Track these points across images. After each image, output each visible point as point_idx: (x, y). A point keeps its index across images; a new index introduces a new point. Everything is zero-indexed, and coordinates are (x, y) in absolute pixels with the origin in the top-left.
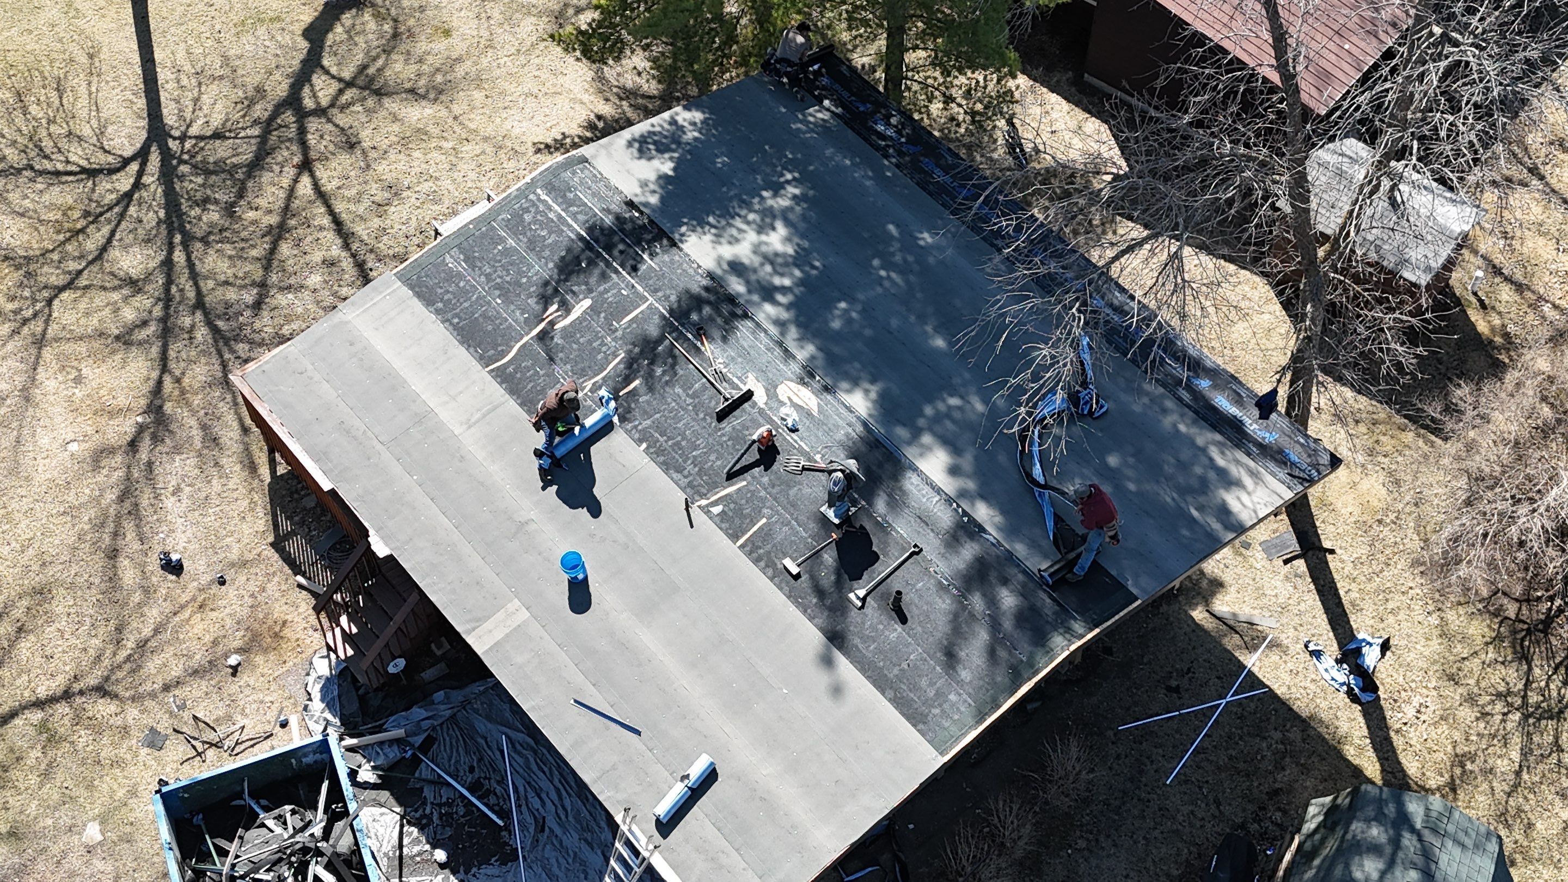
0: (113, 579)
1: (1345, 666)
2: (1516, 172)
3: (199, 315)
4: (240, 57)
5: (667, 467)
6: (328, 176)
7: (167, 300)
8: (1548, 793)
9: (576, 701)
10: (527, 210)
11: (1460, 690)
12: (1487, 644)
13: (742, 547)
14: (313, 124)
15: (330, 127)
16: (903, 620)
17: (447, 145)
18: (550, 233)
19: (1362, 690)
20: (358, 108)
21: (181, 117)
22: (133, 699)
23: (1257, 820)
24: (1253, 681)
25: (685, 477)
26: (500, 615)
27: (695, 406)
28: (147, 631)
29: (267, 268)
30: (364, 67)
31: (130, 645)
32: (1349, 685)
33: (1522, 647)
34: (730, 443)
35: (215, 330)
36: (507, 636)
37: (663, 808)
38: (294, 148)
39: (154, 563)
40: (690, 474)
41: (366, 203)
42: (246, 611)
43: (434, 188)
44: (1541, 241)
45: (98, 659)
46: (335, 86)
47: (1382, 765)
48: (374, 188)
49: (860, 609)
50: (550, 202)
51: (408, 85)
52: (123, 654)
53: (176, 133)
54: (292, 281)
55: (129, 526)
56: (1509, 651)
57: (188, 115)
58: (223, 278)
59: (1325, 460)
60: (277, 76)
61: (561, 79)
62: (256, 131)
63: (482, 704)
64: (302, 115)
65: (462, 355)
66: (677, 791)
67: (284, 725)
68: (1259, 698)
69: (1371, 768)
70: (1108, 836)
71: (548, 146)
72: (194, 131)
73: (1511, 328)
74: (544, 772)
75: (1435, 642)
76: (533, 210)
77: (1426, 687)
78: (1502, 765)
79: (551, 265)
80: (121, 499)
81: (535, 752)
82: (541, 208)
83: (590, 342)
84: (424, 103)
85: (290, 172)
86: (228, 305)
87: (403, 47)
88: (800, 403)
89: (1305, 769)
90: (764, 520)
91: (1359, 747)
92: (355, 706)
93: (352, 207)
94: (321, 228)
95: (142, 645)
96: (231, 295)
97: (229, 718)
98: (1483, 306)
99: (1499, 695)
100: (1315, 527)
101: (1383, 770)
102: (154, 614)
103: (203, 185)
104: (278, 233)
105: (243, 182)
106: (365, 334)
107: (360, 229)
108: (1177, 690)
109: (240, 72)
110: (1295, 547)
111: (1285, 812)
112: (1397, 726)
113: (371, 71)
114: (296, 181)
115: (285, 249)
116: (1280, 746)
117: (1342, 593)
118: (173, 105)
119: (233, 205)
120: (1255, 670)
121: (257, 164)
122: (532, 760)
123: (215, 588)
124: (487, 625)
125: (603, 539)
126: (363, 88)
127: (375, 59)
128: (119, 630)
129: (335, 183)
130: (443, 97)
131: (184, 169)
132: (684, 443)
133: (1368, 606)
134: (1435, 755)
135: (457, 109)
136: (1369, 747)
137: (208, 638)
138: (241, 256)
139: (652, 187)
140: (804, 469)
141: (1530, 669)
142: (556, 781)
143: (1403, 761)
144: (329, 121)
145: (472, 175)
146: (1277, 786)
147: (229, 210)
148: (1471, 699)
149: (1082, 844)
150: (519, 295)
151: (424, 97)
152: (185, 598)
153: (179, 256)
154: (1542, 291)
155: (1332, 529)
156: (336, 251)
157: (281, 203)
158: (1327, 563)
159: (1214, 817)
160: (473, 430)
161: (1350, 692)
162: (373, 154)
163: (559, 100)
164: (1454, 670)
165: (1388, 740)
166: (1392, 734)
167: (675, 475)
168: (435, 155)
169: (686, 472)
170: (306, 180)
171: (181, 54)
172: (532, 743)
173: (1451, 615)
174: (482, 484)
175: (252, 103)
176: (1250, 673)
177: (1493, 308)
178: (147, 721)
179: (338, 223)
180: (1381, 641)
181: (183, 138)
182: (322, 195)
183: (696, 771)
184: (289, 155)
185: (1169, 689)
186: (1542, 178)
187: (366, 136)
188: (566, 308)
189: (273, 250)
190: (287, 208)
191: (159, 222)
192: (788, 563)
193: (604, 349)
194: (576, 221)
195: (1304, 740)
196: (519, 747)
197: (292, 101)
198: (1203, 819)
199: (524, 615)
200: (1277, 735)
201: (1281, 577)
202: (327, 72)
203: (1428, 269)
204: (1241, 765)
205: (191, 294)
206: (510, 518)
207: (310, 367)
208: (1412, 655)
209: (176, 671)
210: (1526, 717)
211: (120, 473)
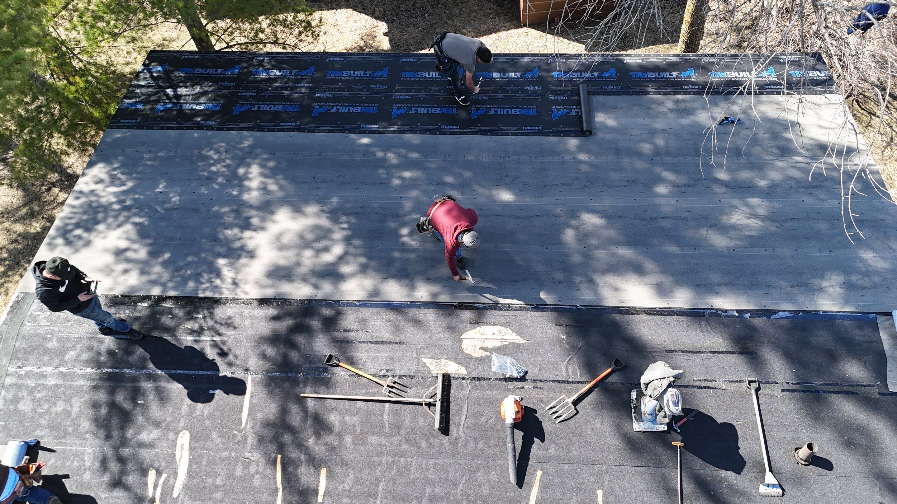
27: (407, 441)
50: (36, 369)
76: (23, 393)
88: (498, 344)
90: (600, 493)
188: (165, 466)
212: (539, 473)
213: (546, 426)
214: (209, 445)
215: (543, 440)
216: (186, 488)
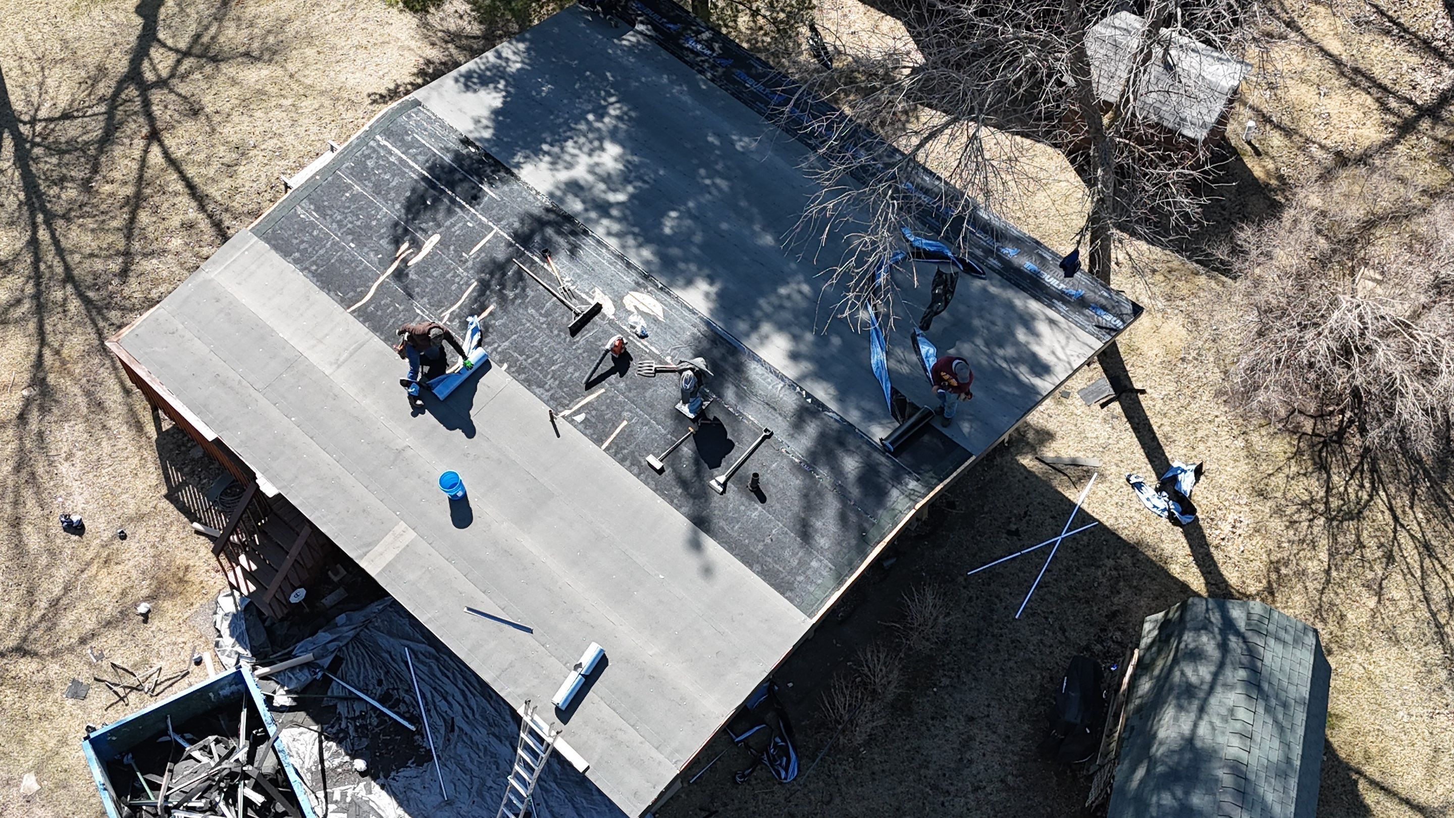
0: (19, 548)
1: (1164, 494)
2: (1276, 26)
3: (69, 288)
4: (79, 39)
5: (528, 383)
6: (176, 143)
7: (37, 276)
8: (1355, 586)
9: (469, 609)
10: (369, 157)
11: (1269, 504)
12: (1289, 459)
13: (607, 449)
14: (156, 96)
15: (172, 97)
16: (762, 499)
17: (287, 102)
18: (394, 176)
19: (1181, 513)
20: (197, 76)
21: (29, 102)
22: (52, 655)
23: (1100, 641)
24: (1084, 517)
25: (548, 391)
26: (389, 538)
27: (549, 324)
28: (57, 591)
29: (129, 237)
30: (197, 37)
31: (43, 604)
32: (1169, 510)
33: (1320, 457)
34: (585, 355)
35: (87, 301)
36: (398, 557)
37: (561, 696)
38: (141, 120)
39: (56, 527)
40: (551, 388)
41: (216, 165)
42: (150, 561)
43: (280, 144)
44: (1304, 88)
45: (14, 621)
46: (173, 57)
47: (1205, 579)
48: (221, 150)
49: (722, 494)
50: (390, 146)
51: (242, 50)
52: (37, 615)
53: (26, 118)
54: (155, 246)
55: (28, 494)
56: (1309, 463)
57: (35, 99)
58: (88, 251)
59: (1128, 309)
60: (117, 53)
61: (387, 29)
62: (102, 108)
63: (382, 621)
64: (145, 88)
65: (324, 300)
66: (572, 680)
67: (198, 662)
68: (1090, 532)
69: (1196, 582)
70: (968, 672)
71: (382, 96)
72: (43, 114)
73: (1284, 171)
74: (448, 678)
75: (1243, 462)
76: (374, 156)
77: (1239, 504)
78: (1313, 567)
79: (398, 206)
80: (17, 469)
81: (437, 659)
82: (382, 153)
83: (443, 275)
84: (259, 65)
85: (139, 143)
86: (96, 276)
87: (232, 14)
88: (646, 310)
89: (1138, 591)
90: (625, 423)
91: (1185, 565)
92: (263, 638)
93: (203, 171)
94: (176, 194)
95: (54, 603)
96: (98, 265)
97: (145, 662)
98: (1258, 153)
99: (1304, 504)
100: (1126, 371)
101: (1207, 584)
102: (61, 574)
103: (58, 164)
104: (135, 203)
105: (96, 158)
106: (229, 290)
107: (213, 191)
108: (1017, 533)
109: (80, 53)
110: (1109, 391)
111: (1124, 631)
112: (1216, 542)
113: (205, 39)
114: (146, 151)
115: (144, 217)
116: (1114, 573)
117: (1155, 428)
118: (19, 91)
119: (89, 180)
120: (1085, 507)
121: (107, 139)
122: (435, 667)
123: (117, 543)
124: (378, 548)
125: (477, 457)
126: (199, 57)
127: (207, 28)
128: (30, 592)
129: (184, 149)
130: (276, 58)
131: (37, 151)
132: (542, 360)
133: (1179, 437)
134: (1252, 564)
135: (291, 67)
136: (1193, 564)
137: (116, 591)
138: (102, 228)
139: (485, 122)
140: (656, 371)
141: (1329, 477)
142: (460, 684)
143: (1225, 573)
144: (171, 91)
145: (314, 129)
146: (1114, 608)
147: (86, 186)
148: (1278, 511)
149: (945, 681)
150: (371, 238)
151: (258, 59)
152: (89, 555)
153: (43, 234)
154: (1308, 134)
155: (1141, 371)
156: (193, 214)
157: (134, 174)
158: (1139, 402)
159: (1061, 643)
160: (342, 369)
161: (1171, 517)
162: (217, 119)
163: (388, 49)
164: (1262, 486)
165: (1209, 556)
166: (1212, 549)
167: (537, 390)
168: (277, 114)
169: (547, 386)
170: (155, 150)
171: (20, 42)
172: (433, 651)
173: (1254, 438)
174: (357, 418)
175: (95, 81)
176: (1081, 510)
177: (1267, 154)
178: (69, 674)
179: (191, 187)
180: (1194, 467)
181: (33, 121)
182: (172, 162)
183: (587, 659)
184: (136, 127)
185: (1010, 533)
186: (1298, 29)
187: (208, 102)
188: (417, 245)
189: (133, 220)
190: (140, 178)
191: (21, 204)
192: (652, 459)
193: (457, 280)
194: (416, 162)
195: (1134, 564)
196: (421, 656)
197: (134, 75)
198: (1051, 646)
199: (411, 535)
200: (1110, 563)
201: (1100, 420)
202: (164, 45)
203: (1204, 125)
204: (1081, 594)
205: (59, 269)
206: (387, 447)
207: (181, 327)
208: (1224, 477)
209: (90, 623)
210: (1330, 520)
211: (13, 446)
212: (603, 390)
213: (629, 373)
214: (445, 251)
215: (621, 376)
216: (417, 264)
